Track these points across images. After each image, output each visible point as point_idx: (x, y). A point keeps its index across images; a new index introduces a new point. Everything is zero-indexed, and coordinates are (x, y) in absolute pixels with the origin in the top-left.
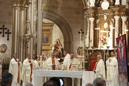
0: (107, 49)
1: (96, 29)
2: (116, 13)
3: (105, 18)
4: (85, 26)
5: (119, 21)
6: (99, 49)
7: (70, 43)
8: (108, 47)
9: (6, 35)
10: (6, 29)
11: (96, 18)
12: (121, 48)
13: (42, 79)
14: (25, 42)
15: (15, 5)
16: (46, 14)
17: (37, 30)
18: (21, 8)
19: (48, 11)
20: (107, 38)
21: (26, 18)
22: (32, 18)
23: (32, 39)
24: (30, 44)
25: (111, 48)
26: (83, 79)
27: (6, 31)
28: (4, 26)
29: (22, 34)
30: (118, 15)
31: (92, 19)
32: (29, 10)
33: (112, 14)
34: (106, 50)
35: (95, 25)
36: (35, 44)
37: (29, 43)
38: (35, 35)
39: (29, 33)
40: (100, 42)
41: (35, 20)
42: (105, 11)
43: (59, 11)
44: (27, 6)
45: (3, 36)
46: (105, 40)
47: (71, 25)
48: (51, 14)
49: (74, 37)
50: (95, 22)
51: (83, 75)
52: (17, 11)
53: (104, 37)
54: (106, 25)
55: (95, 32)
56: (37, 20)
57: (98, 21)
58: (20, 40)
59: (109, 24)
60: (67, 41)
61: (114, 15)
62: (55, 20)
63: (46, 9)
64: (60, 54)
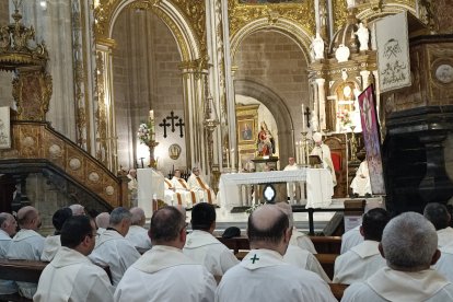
0: (350, 131)
1: (329, 98)
2: (364, 65)
3: (345, 76)
4: (311, 98)
5: (369, 79)
6: (337, 132)
7: (288, 133)
8: (353, 128)
9: (177, 129)
10: (177, 118)
11: (327, 78)
12: (366, 112)
13: (237, 190)
14: (208, 133)
15: (185, 70)
16: (244, 87)
17: (226, 111)
18: (196, 75)
19: (247, 80)
20: (351, 113)
21: (207, 93)
22: (216, 91)
23: (219, 126)
24: (216, 137)
25: (359, 129)
26: (309, 182)
27: (176, 121)
28: (172, 113)
29: (202, 120)
30: (367, 69)
31: (320, 82)
32: (210, 77)
33: (356, 68)
34: (350, 135)
35: (328, 92)
36: (224, 134)
37: (214, 134)
38: (223, 120)
39: (213, 116)
40: (338, 120)
41: (222, 94)
42: (343, 65)
43: (265, 79)
44: (205, 71)
45: (173, 130)
46: (347, 116)
47: (287, 101)
48: (252, 85)
49: (296, 121)
50: (326, 87)
51: (308, 175)
52: (189, 81)
53: (346, 111)
54: (347, 91)
55: (328, 103)
56: (225, 94)
57: (331, 83)
58: (198, 130)
59: (352, 88)
60: (284, 130)
61: (360, 70)
62: (258, 95)
63: (242, 76)
64: (268, 148)
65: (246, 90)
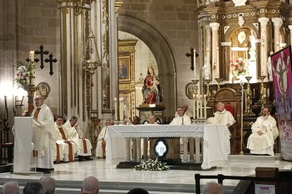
0: (246, 81)
1: (223, 44)
2: (262, 11)
3: (241, 22)
5: (268, 26)
6: (230, 82)
8: (248, 78)
9: (47, 65)
10: (47, 53)
11: (223, 23)
13: (124, 144)
14: (88, 75)
15: (64, 4)
16: (123, 22)
17: (108, 51)
18: (77, 10)
19: (127, 15)
20: (246, 62)
21: (87, 30)
22: (98, 28)
23: (99, 68)
24: (97, 79)
25: (254, 80)
27: (46, 57)
28: (41, 48)
29: (81, 60)
30: (266, 16)
31: (215, 26)
32: (92, 11)
33: (253, 14)
34: (245, 85)
35: (222, 38)
36: (105, 78)
37: (94, 77)
38: (105, 61)
39: (93, 58)
40: (232, 68)
41: (104, 32)
42: (240, 9)
44: (87, 6)
45: (42, 67)
46: (241, 64)
48: (132, 21)
49: (179, 63)
50: (221, 31)
52: (68, 16)
53: (240, 59)
54: (241, 37)
55: (222, 50)
56: (107, 32)
57: (227, 28)
58: (76, 71)
59: (248, 33)
61: (258, 17)
62: (139, 32)
63: (123, 11)
65: (125, 26)
